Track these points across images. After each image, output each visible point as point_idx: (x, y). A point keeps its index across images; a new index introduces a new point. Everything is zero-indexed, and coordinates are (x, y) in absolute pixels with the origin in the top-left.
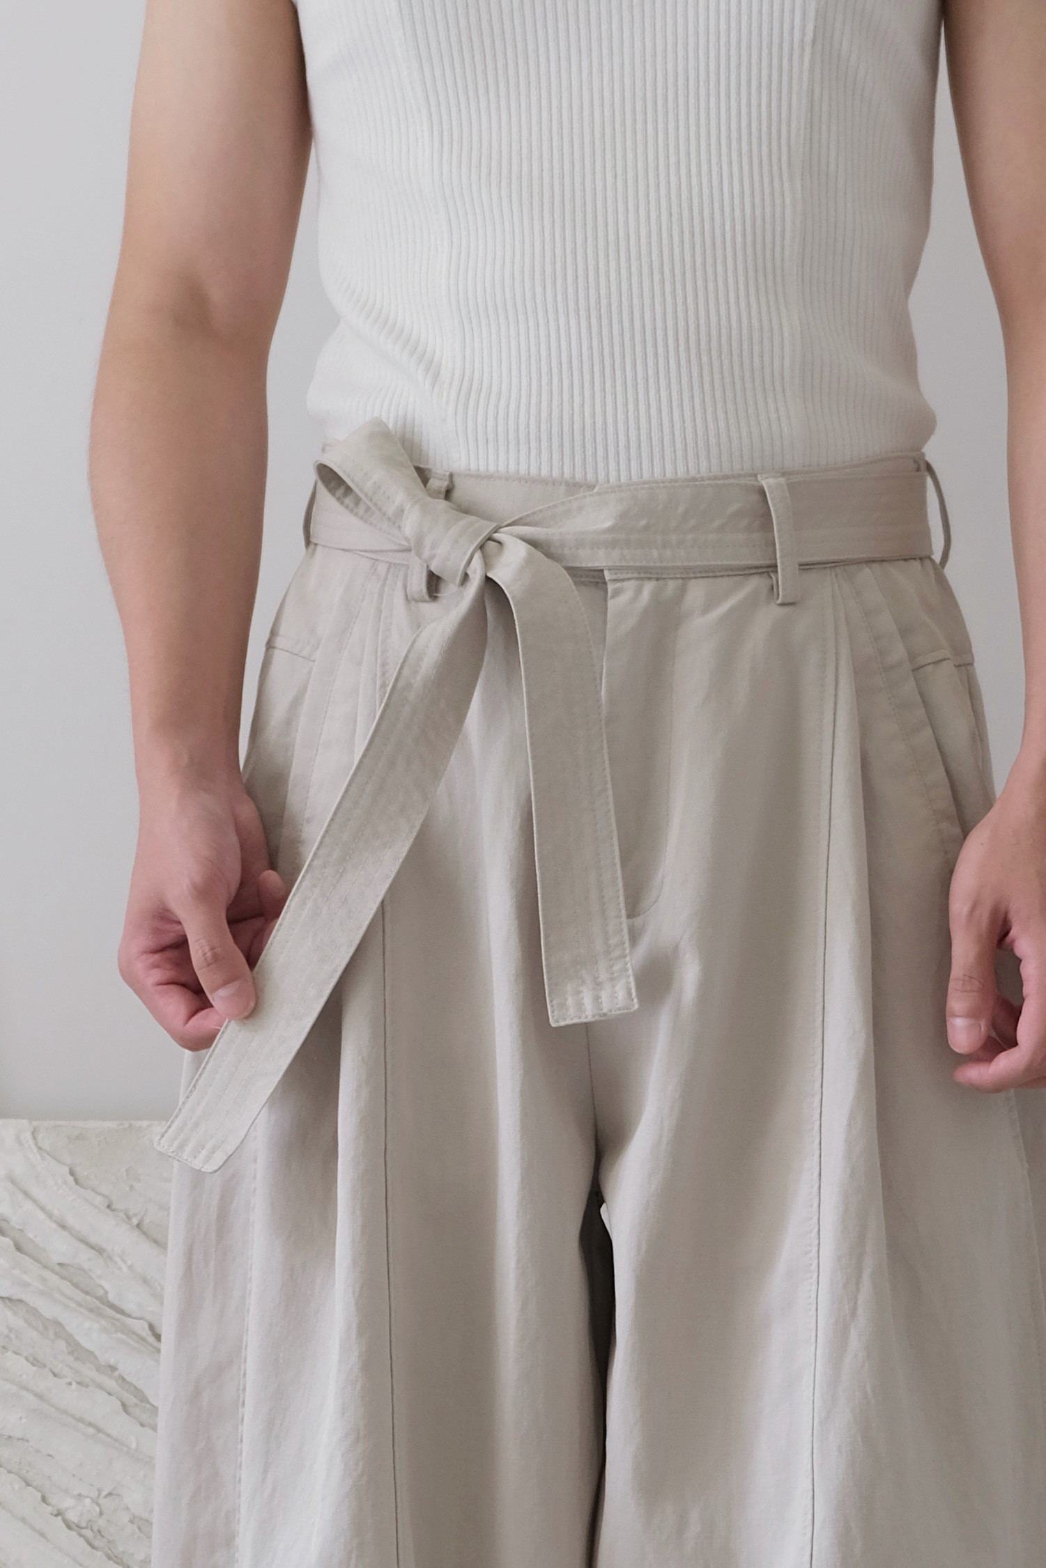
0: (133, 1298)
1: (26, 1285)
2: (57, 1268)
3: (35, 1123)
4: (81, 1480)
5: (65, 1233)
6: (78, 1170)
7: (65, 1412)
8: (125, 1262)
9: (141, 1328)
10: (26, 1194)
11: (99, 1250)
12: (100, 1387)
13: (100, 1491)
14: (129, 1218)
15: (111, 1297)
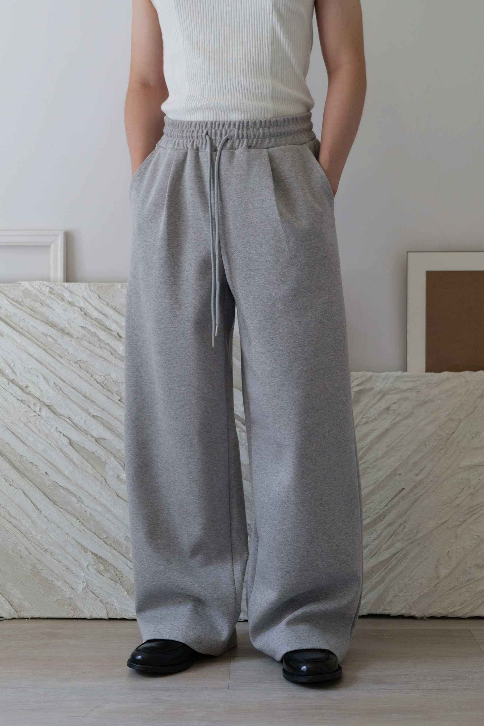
0: (114, 327)
1: (87, 324)
2: (95, 319)
3: (90, 284)
4: (101, 371)
5: (97, 311)
6: (100, 295)
7: (97, 355)
8: (111, 318)
9: (116, 334)
10: (87, 301)
11: (105, 315)
12: (105, 348)
13: (105, 374)
14: (112, 307)
15: (108, 326)
